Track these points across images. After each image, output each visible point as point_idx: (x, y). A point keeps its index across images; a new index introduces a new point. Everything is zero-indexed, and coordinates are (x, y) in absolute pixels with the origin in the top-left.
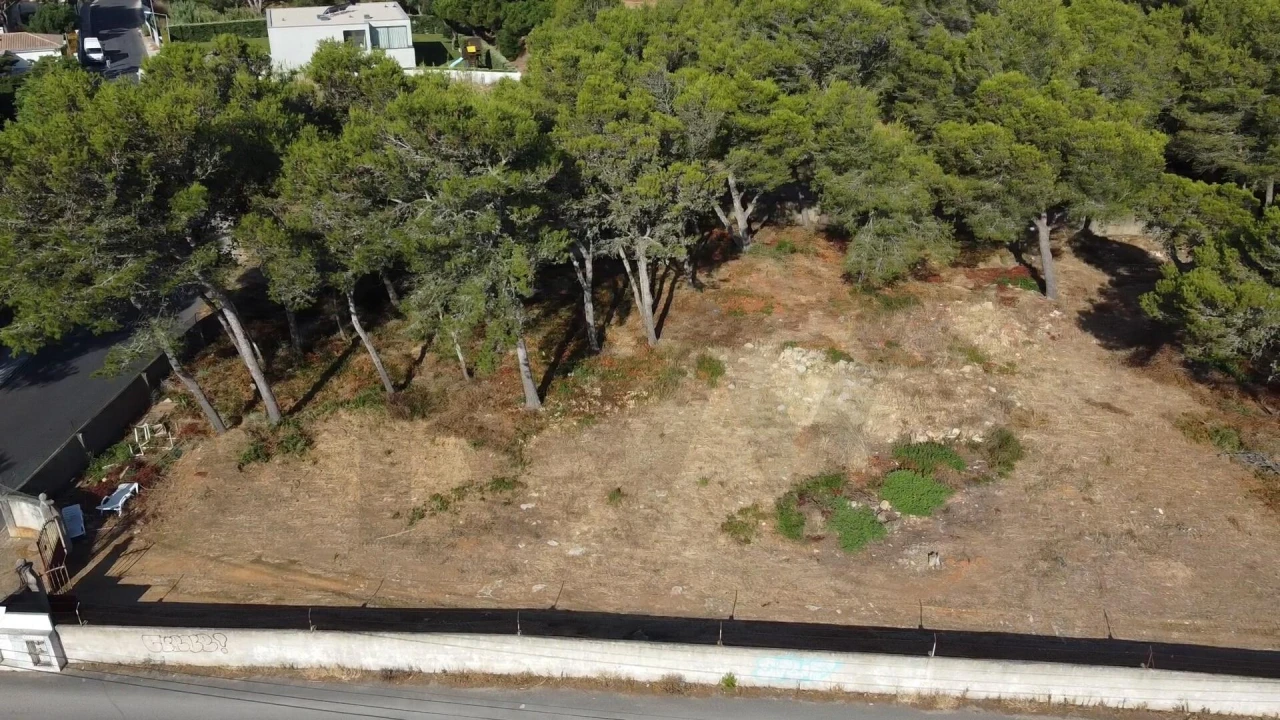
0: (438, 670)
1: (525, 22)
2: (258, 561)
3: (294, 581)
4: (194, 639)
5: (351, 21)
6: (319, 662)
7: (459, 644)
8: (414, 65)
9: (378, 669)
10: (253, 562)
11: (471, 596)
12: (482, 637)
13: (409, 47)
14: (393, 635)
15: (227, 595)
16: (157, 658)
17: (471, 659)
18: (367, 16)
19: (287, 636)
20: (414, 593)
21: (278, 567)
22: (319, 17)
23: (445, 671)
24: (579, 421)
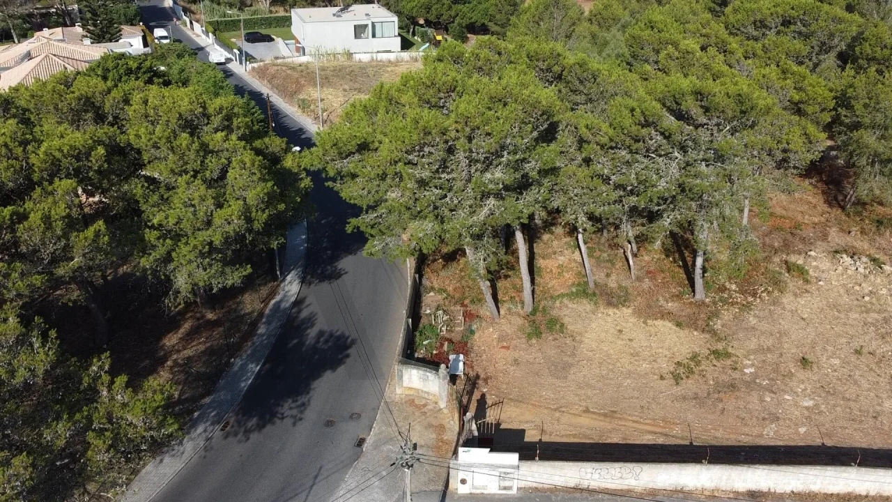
0: (788, 491)
1: (472, 18)
2: (587, 411)
3: (625, 426)
4: (618, 470)
5: (355, 18)
6: (703, 485)
7: (811, 473)
8: (400, 50)
9: (744, 490)
10: (584, 411)
11: (761, 436)
12: (829, 468)
13: (395, 36)
14: (765, 467)
15: (586, 437)
16: (585, 484)
17: (815, 483)
18: (367, 15)
19: (687, 468)
20: (719, 434)
21: (605, 415)
22: (334, 15)
23: (793, 492)
24: (739, 308)
